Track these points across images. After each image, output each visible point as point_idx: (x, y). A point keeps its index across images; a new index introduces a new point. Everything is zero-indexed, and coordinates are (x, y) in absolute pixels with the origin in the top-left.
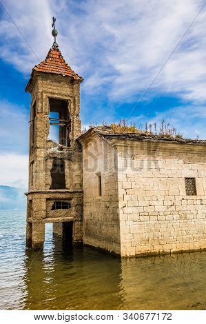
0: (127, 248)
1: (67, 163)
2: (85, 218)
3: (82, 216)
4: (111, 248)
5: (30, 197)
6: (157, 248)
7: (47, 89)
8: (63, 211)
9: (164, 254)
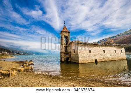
0: (80, 62)
1: (68, 47)
2: (71, 57)
3: (70, 57)
4: (77, 62)
5: (61, 53)
6: (85, 62)
7: (64, 34)
8: (67, 56)
9: (86, 63)
